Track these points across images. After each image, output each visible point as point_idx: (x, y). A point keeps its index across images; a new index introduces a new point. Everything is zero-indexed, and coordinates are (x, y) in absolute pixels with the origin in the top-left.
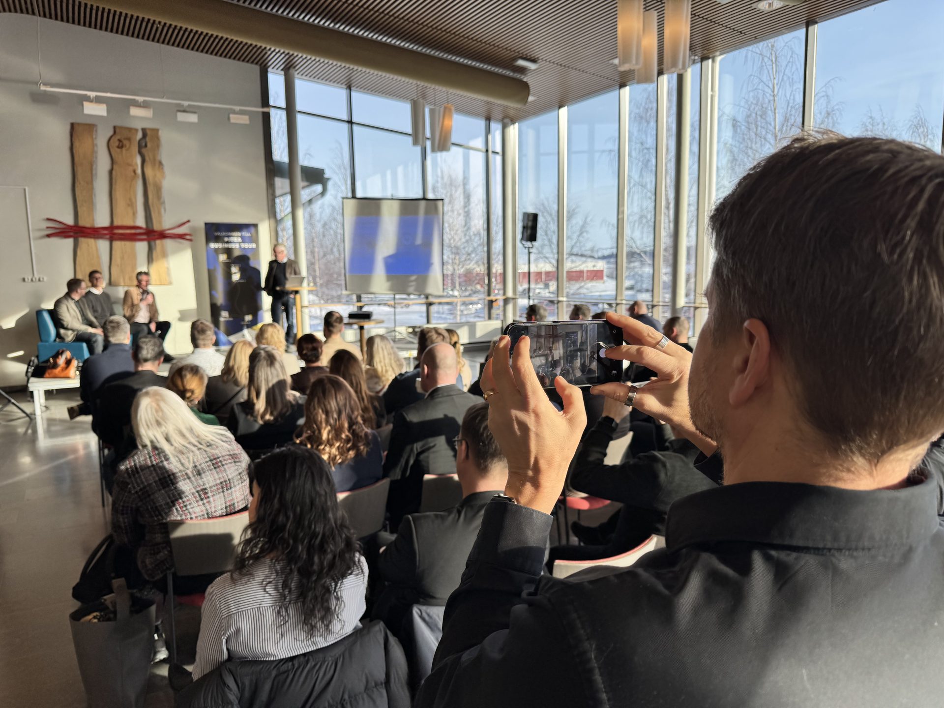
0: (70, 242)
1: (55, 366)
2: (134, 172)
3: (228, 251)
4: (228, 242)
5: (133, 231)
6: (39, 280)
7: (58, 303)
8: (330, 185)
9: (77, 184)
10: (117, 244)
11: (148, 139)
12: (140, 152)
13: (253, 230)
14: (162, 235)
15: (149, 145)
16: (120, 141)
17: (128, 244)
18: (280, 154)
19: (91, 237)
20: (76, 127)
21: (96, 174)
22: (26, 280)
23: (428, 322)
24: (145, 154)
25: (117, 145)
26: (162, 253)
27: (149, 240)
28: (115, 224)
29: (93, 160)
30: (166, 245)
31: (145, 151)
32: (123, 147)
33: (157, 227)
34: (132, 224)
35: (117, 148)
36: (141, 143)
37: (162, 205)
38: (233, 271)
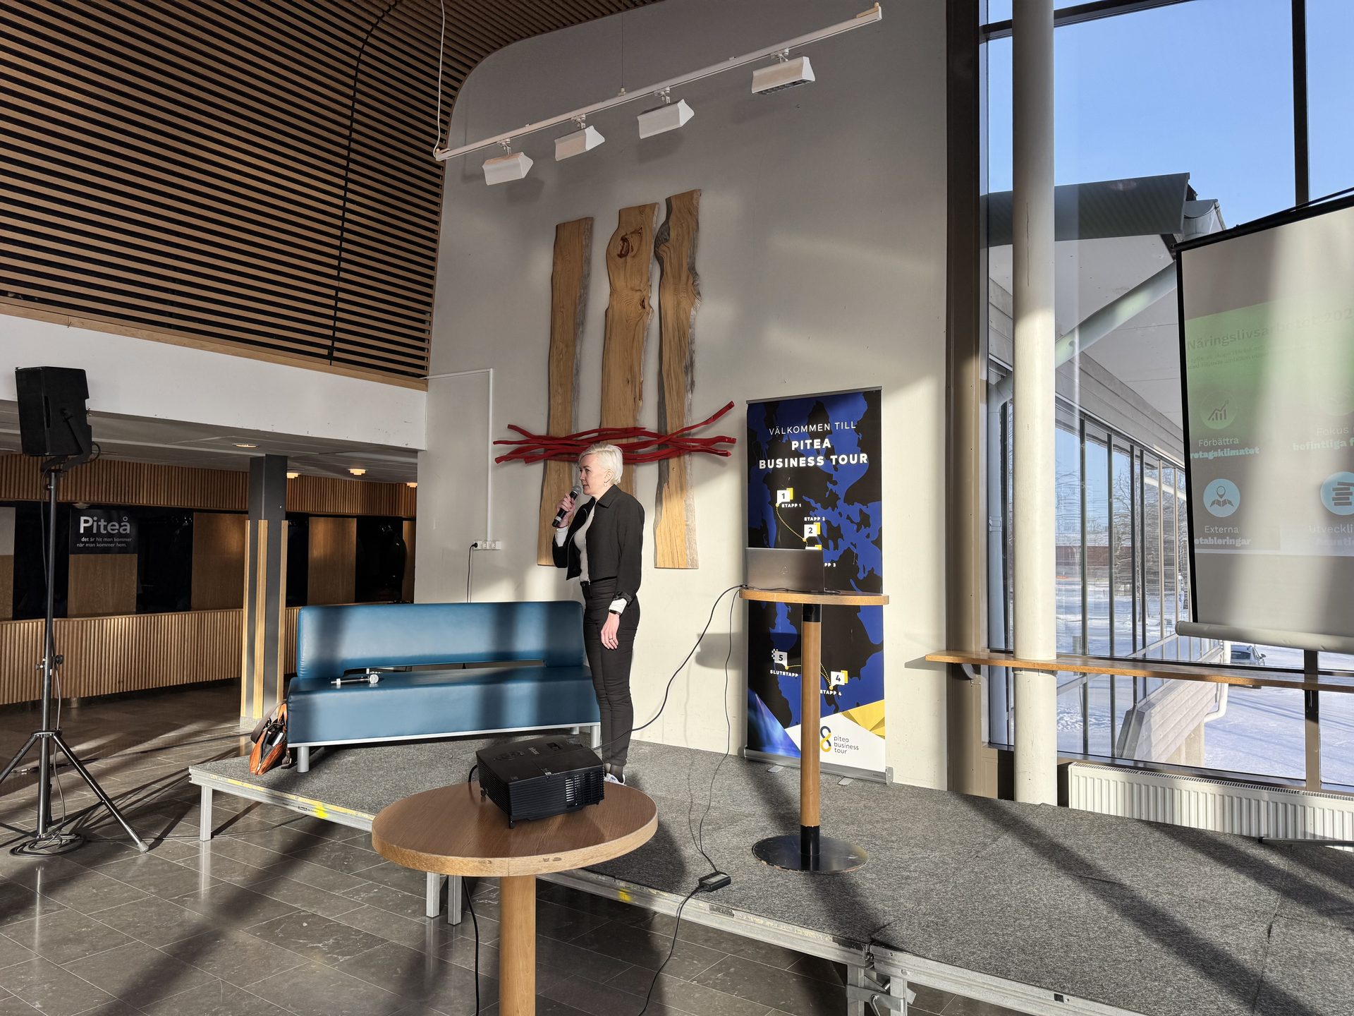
0: (537, 468)
2: (642, 303)
3: (799, 478)
4: (797, 453)
6: (493, 547)
11: (675, 222)
12: (658, 256)
15: (673, 234)
16: (624, 240)
19: (564, 460)
20: (564, 232)
22: (475, 546)
24: (665, 254)
25: (621, 251)
26: (679, 489)
27: (660, 458)
28: (605, 426)
29: (578, 295)
30: (689, 471)
31: (664, 251)
32: (627, 253)
33: (672, 427)
34: (631, 425)
35: (621, 257)
36: (662, 234)
37: (686, 373)
38: (807, 535)
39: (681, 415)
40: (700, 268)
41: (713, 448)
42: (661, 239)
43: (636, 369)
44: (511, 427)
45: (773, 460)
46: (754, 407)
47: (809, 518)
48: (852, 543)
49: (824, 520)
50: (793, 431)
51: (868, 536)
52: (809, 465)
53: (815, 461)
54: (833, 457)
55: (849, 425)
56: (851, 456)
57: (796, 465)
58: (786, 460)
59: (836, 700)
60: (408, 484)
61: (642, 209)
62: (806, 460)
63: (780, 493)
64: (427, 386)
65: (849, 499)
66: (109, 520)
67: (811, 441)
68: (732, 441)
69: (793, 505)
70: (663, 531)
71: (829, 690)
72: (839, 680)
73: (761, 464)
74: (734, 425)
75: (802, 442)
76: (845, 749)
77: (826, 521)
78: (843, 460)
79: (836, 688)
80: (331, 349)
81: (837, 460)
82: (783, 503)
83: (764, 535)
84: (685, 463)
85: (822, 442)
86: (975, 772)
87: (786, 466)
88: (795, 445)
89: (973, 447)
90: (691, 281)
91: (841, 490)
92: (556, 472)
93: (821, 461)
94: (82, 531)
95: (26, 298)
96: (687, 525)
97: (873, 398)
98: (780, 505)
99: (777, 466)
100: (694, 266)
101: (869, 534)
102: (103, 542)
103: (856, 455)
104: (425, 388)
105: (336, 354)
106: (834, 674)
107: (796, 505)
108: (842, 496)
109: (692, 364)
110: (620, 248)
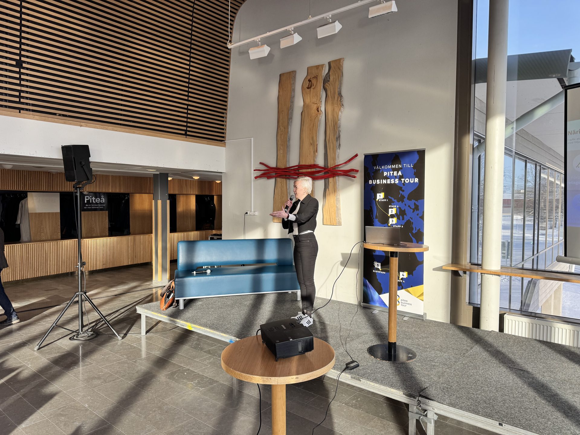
0: (272, 181)
2: (318, 109)
3: (387, 188)
4: (386, 177)
5: (313, 170)
6: (254, 213)
11: (332, 73)
12: (325, 89)
15: (331, 78)
16: (310, 81)
19: (283, 177)
20: (283, 78)
22: (248, 213)
24: (328, 88)
25: (308, 86)
26: (333, 192)
27: (325, 178)
28: (301, 164)
29: (289, 105)
30: (338, 184)
31: (327, 86)
32: (311, 87)
33: (331, 165)
34: (312, 163)
35: (308, 89)
36: (326, 78)
37: (337, 141)
38: (390, 213)
39: (334, 159)
40: (343, 93)
41: (348, 174)
42: (326, 80)
43: (315, 138)
44: (261, 163)
45: (375, 180)
46: (367, 157)
47: (391, 206)
48: (410, 217)
49: (398, 207)
50: (384, 168)
51: (418, 215)
52: (392, 183)
53: (394, 181)
54: (403, 180)
55: (410, 165)
56: (411, 179)
57: (386, 183)
58: (381, 180)
59: (402, 283)
60: (216, 181)
61: (317, 67)
62: (390, 181)
63: (378, 195)
64: (225, 145)
65: (410, 198)
66: (96, 198)
67: (393, 172)
68: (357, 171)
69: (384, 200)
70: (326, 209)
71: (399, 280)
72: (404, 276)
73: (370, 182)
74: (358, 164)
75: (389, 172)
76: (406, 305)
77: (399, 207)
78: (407, 181)
79: (402, 279)
80: (186, 131)
81: (404, 181)
82: (379, 199)
83: (371, 213)
84: (336, 180)
85: (398, 173)
86: (462, 315)
87: (381, 183)
88: (385, 174)
89: (466, 175)
90: (339, 99)
91: (406, 194)
92: (280, 183)
93: (397, 181)
94: (86, 202)
95: (64, 115)
96: (337, 207)
97: (421, 154)
98: (378, 200)
99: (377, 183)
100: (341, 93)
101: (418, 214)
102: (94, 206)
103: (413, 179)
104: (225, 146)
105: (188, 133)
106: (401, 273)
107: (385, 200)
108: (406, 197)
109: (339, 136)
110: (308, 85)
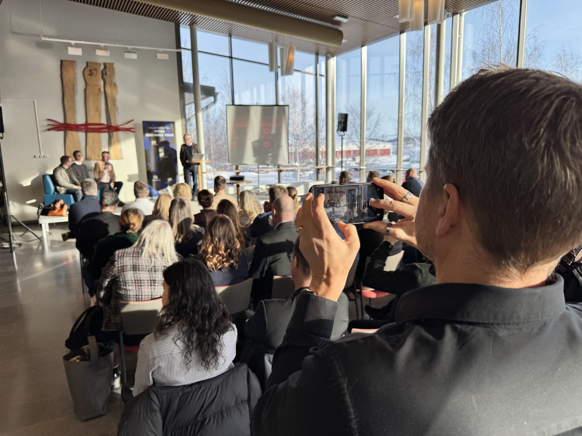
0: (62, 133)
1: (54, 208)
2: (99, 90)
3: (157, 139)
4: (156, 133)
5: (99, 127)
6: (44, 157)
7: (55, 171)
8: (219, 97)
9: (65, 98)
10: (90, 135)
11: (107, 70)
12: (103, 78)
13: (172, 125)
14: (117, 129)
15: (108, 73)
16: (90, 71)
17: (96, 135)
18: (188, 78)
19: (74, 131)
20: (64, 63)
21: (76, 92)
22: (36, 156)
23: (279, 182)
24: (106, 79)
26: (117, 140)
27: (109, 132)
28: (89, 122)
30: (121, 136)
32: (91, 74)
33: (112, 124)
35: (88, 75)
38: (160, 151)
39: (115, 121)
41: (128, 130)
42: (103, 73)
43: (99, 107)
44: (49, 120)
45: (150, 134)
46: (144, 122)
53: (161, 135)
56: (169, 134)
57: (156, 136)
58: (154, 134)
61: (96, 64)
63: (152, 142)
81: (166, 135)
82: (153, 144)
84: (119, 133)
85: (163, 131)
90: (115, 87)
92: (70, 134)
97: (174, 123)
100: (115, 83)
